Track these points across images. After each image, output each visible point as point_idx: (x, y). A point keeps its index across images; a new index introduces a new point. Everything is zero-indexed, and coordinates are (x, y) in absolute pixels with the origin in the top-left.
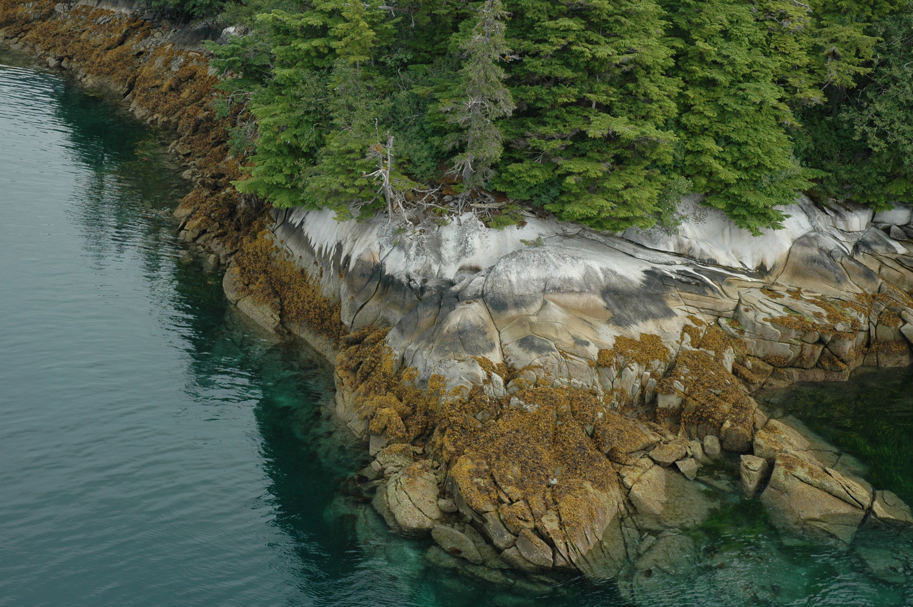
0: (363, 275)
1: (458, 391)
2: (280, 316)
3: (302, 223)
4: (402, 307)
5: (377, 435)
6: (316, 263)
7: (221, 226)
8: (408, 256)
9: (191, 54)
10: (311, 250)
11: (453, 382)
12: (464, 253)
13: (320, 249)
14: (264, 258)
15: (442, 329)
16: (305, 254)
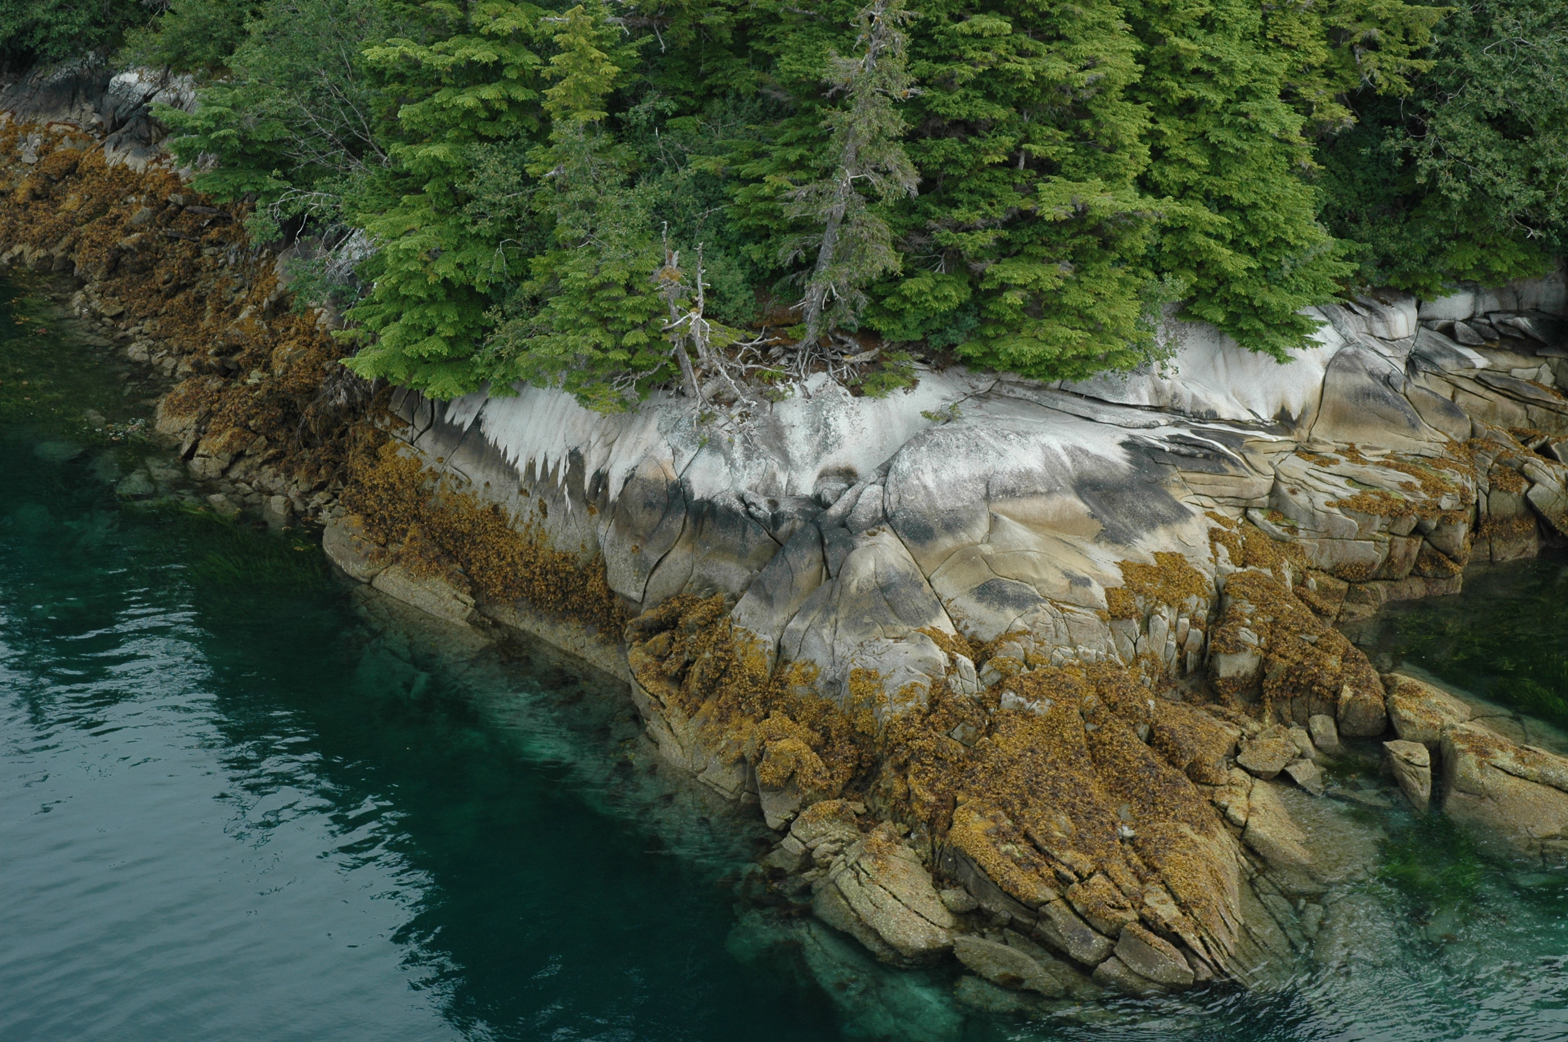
0: (649, 505)
1: (908, 693)
2: (472, 594)
3: (478, 422)
4: (741, 554)
5: (774, 789)
6: (522, 492)
7: (272, 442)
8: (731, 463)
9: (54, 128)
10: (511, 471)
11: (897, 678)
12: (825, 446)
13: (531, 467)
14: (408, 494)
15: (844, 587)
16: (493, 476)
